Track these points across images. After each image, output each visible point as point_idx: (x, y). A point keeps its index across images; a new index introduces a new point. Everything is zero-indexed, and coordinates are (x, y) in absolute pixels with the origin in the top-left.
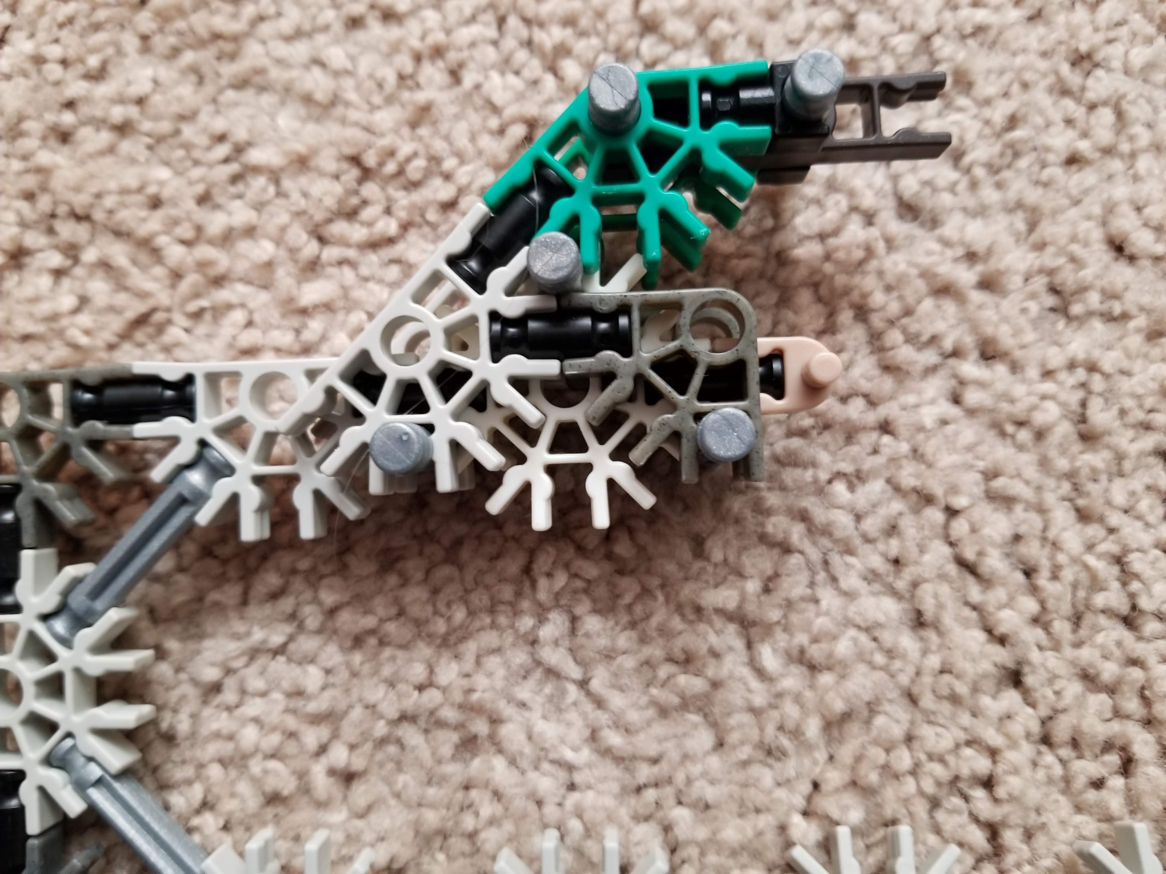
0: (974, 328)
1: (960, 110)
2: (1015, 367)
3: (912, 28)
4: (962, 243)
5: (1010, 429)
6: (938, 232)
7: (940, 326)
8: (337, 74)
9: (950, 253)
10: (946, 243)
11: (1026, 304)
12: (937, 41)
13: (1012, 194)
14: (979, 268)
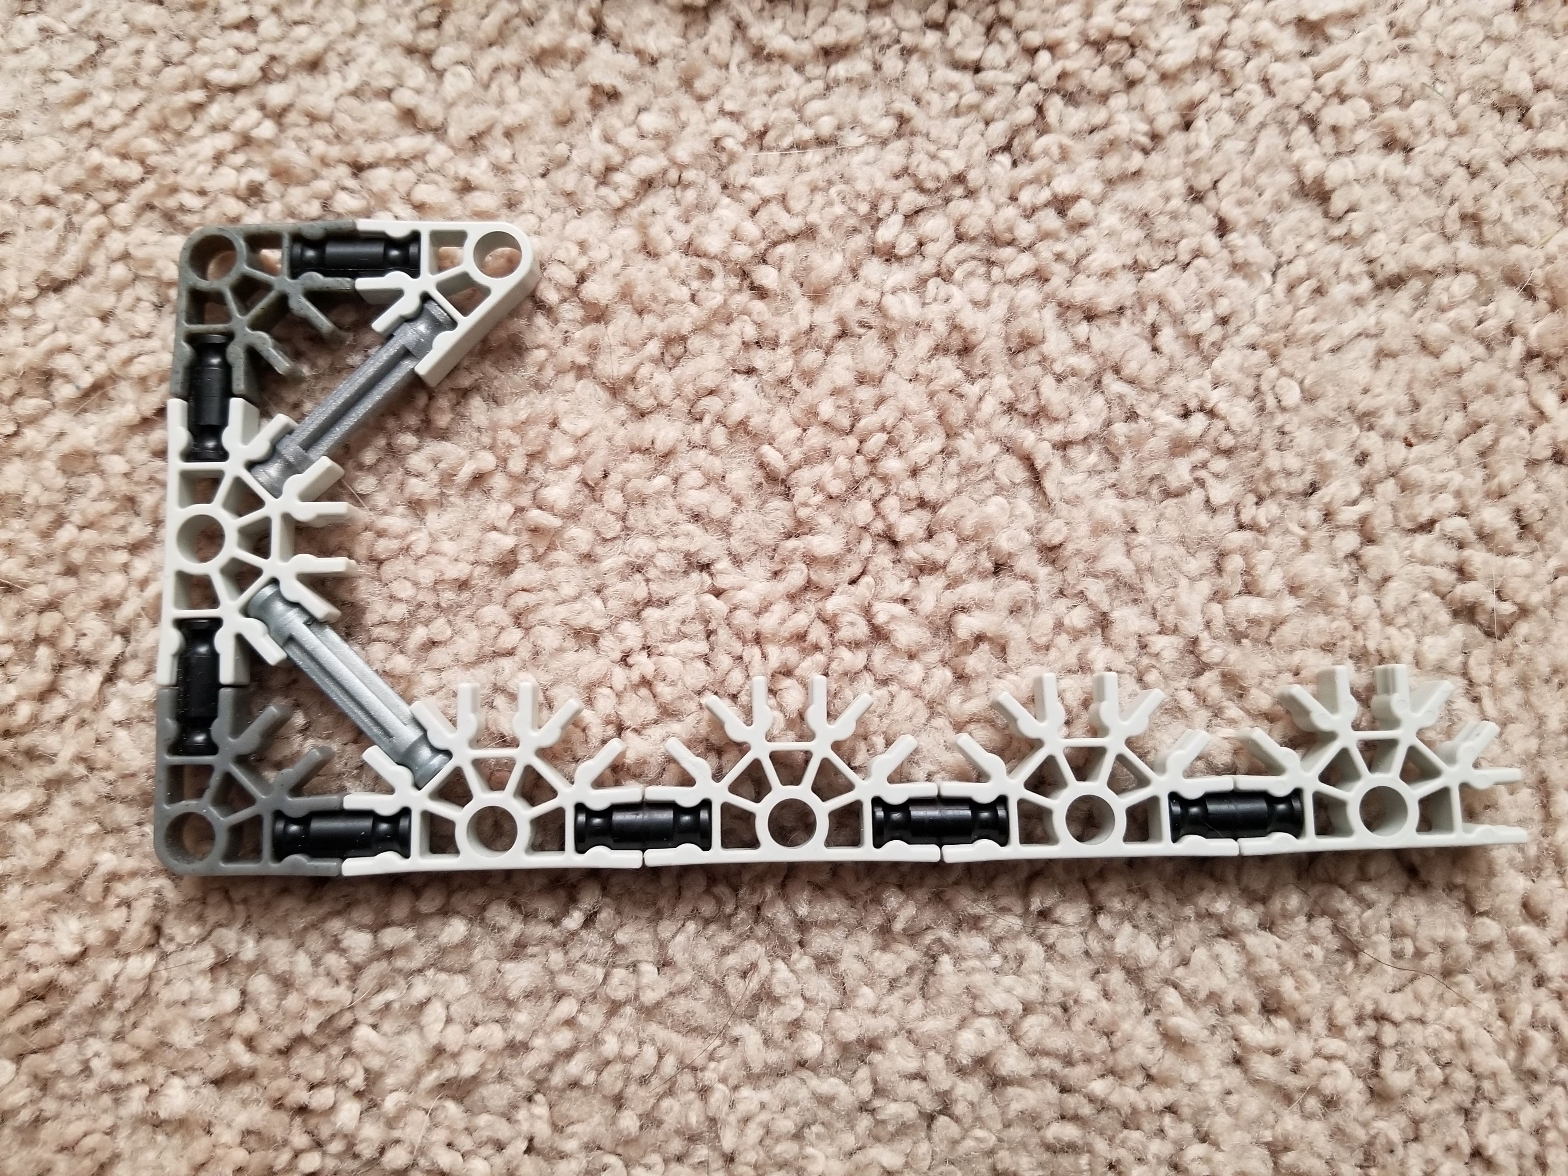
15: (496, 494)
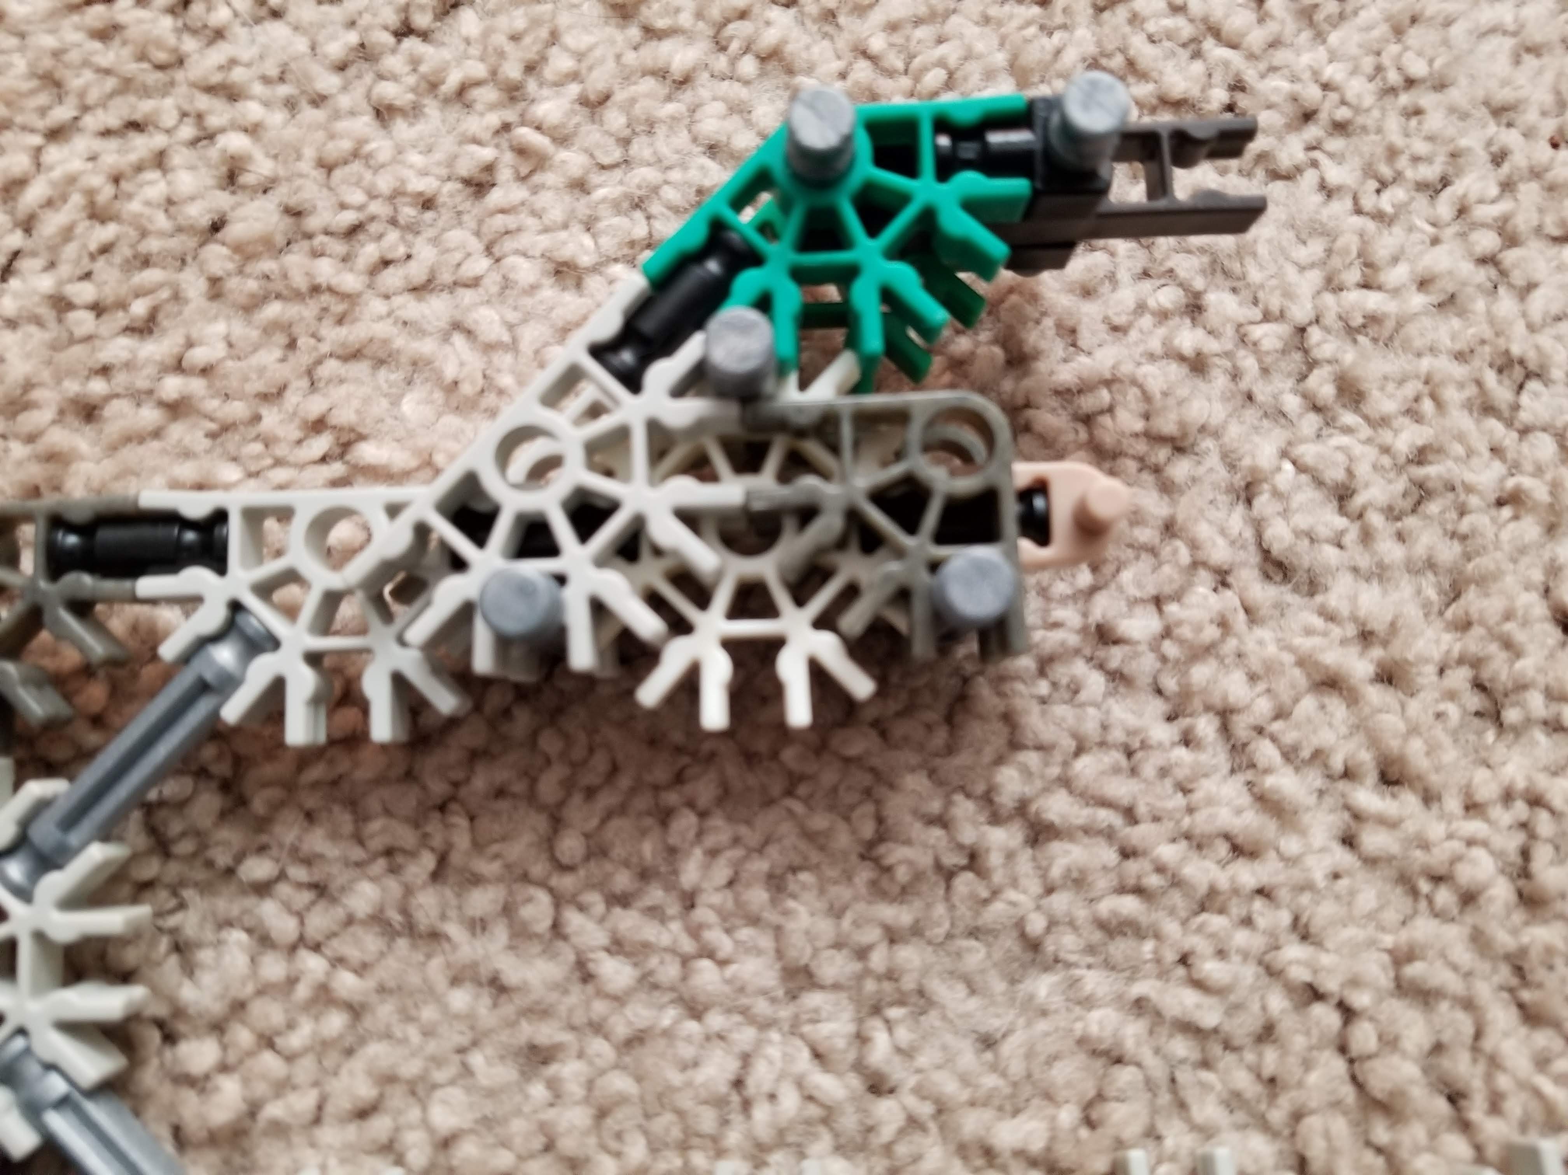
0: (1374, 741)
1: (1348, 430)
2: (1429, 798)
3: (1282, 316)
4: (1354, 619)
5: (1424, 886)
6: (1319, 599)
7: (1325, 737)
8: (489, 348)
9: (1336, 631)
10: (1330, 617)
11: (1442, 707)
12: (1315, 334)
13: (1420, 549)
14: (1377, 652)
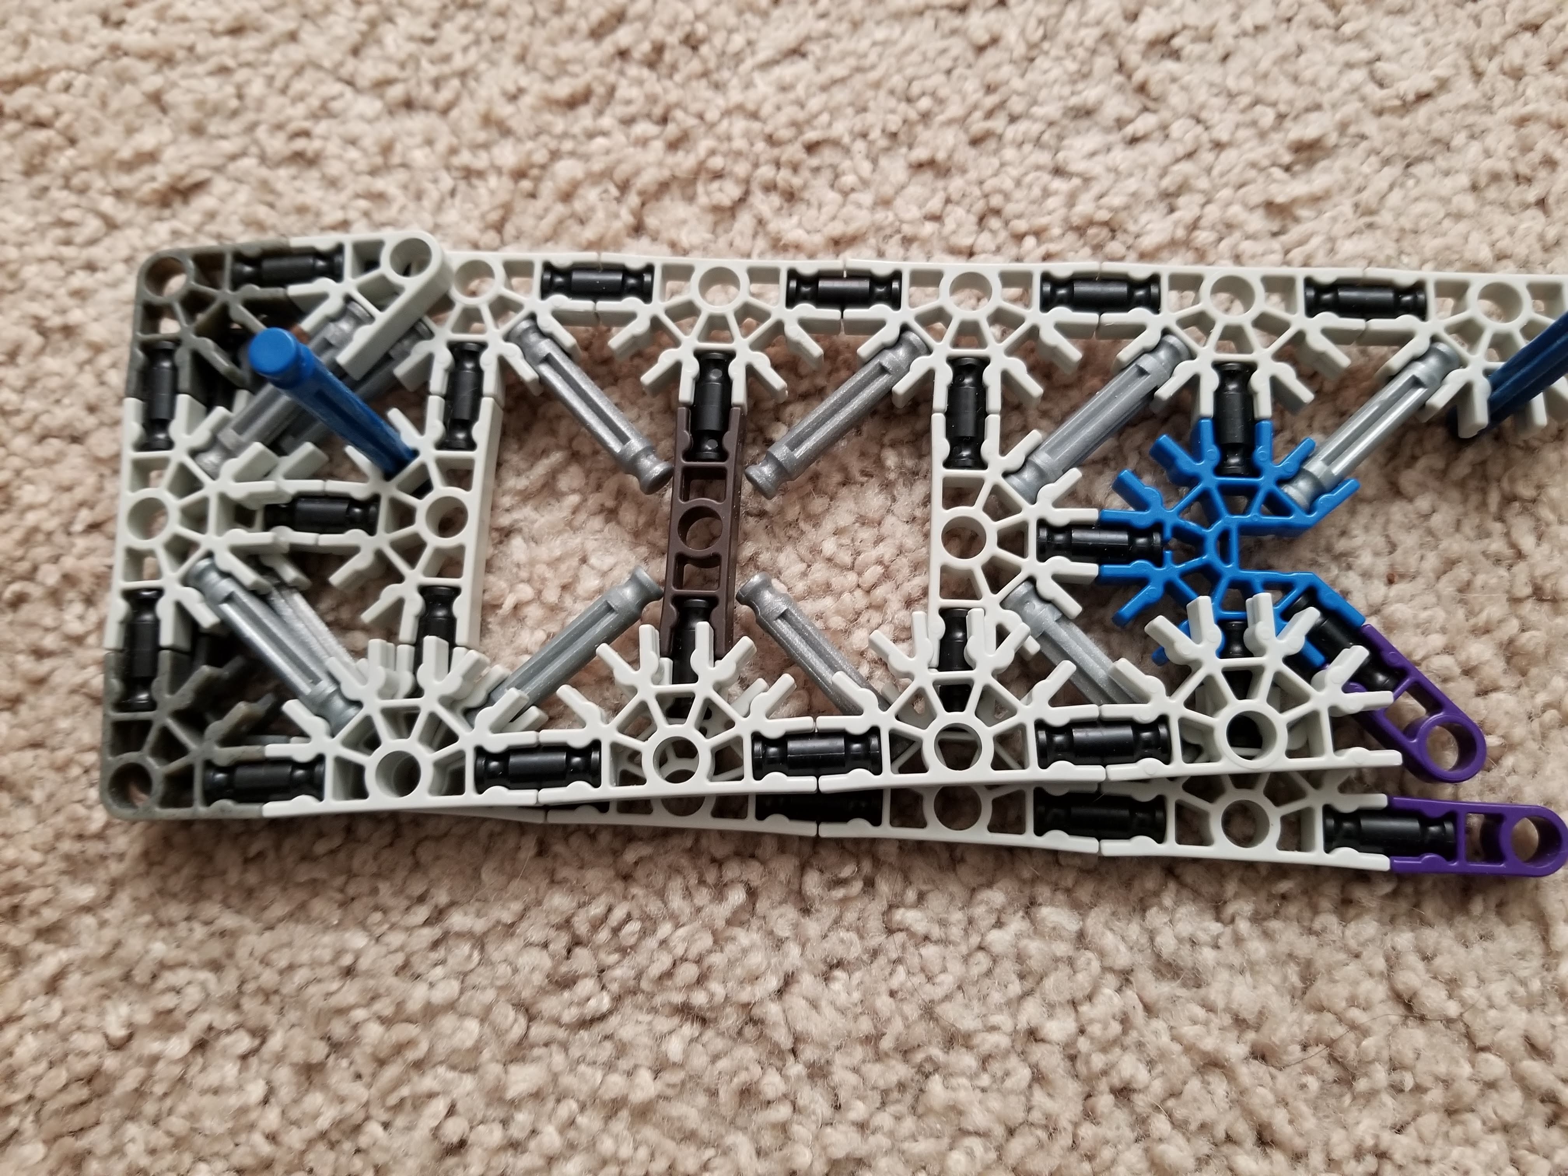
15: (529, 622)
